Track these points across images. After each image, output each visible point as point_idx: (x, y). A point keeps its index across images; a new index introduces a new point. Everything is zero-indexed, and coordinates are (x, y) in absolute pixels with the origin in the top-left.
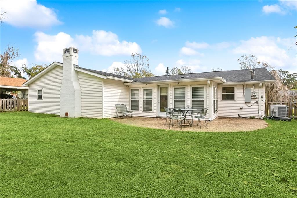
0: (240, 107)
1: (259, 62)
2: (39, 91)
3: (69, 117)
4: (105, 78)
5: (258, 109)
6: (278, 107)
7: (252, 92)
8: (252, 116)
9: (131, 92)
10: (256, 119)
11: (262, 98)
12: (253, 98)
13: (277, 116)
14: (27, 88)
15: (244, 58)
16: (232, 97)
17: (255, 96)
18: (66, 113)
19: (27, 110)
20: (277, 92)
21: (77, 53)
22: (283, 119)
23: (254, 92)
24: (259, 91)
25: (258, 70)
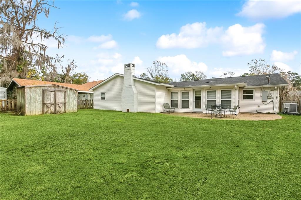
0: (258, 105)
1: (268, 65)
2: (102, 94)
3: (130, 112)
4: (159, 84)
5: (273, 106)
6: (290, 105)
7: (268, 93)
8: (268, 112)
9: (172, 94)
10: (271, 113)
11: (277, 98)
12: (269, 98)
13: (289, 111)
14: (93, 92)
15: (254, 62)
16: (251, 97)
17: (270, 97)
18: (127, 109)
19: (93, 108)
20: (287, 92)
21: (134, 67)
22: (294, 114)
23: (270, 93)
24: (274, 92)
25: (272, 76)
